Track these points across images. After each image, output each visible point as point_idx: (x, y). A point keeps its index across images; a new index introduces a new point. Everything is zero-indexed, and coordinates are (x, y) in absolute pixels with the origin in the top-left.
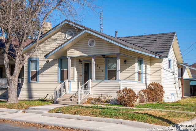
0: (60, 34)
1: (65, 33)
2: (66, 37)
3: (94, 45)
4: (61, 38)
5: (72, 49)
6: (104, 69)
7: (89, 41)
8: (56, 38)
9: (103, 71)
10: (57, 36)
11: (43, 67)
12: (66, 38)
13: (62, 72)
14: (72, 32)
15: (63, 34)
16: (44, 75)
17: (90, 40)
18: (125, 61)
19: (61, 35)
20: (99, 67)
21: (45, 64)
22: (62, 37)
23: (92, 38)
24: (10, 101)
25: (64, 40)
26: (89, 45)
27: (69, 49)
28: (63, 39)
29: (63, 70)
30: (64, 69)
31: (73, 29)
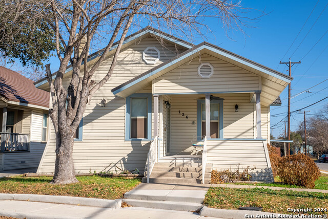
0: (129, 52)
1: (141, 51)
2: (144, 58)
3: (211, 75)
4: (132, 61)
5: (163, 81)
6: (195, 119)
7: (200, 67)
8: (121, 59)
9: (193, 123)
10: (124, 56)
11: (92, 111)
12: (143, 60)
13: (134, 122)
14: (157, 51)
15: (137, 52)
16: (94, 128)
17: (202, 65)
18: (237, 107)
19: (132, 55)
20: (185, 116)
21: (97, 106)
22: (134, 58)
23: (206, 63)
24: (63, 179)
25: (139, 63)
26: (201, 75)
27: (157, 79)
28: (137, 62)
29: (137, 119)
30: (138, 117)
31: (158, 45)
